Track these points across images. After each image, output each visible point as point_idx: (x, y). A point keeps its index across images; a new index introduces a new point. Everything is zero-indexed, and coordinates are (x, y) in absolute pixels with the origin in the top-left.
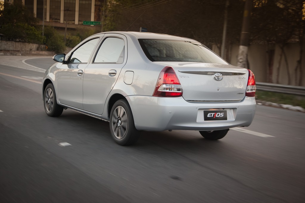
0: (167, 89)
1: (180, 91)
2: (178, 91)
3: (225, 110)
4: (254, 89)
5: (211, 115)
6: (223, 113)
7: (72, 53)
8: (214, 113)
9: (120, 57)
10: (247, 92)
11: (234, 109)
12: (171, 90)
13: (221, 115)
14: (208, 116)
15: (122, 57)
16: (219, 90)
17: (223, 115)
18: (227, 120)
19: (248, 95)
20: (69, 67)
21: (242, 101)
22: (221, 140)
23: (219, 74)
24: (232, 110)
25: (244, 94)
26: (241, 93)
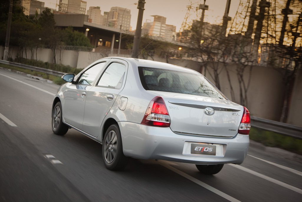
0: (155, 118)
1: (168, 121)
2: (166, 121)
3: (214, 145)
4: (248, 127)
5: (199, 149)
6: (212, 148)
7: (82, 74)
8: (202, 147)
9: (119, 83)
10: (240, 129)
11: (224, 145)
12: (159, 120)
13: (210, 150)
14: (195, 150)
15: (121, 83)
16: (209, 125)
17: (211, 150)
18: (215, 155)
19: (240, 132)
20: (78, 87)
21: (234, 137)
22: (216, 175)
23: (210, 108)
24: (222, 146)
25: (237, 131)
26: (233, 130)
